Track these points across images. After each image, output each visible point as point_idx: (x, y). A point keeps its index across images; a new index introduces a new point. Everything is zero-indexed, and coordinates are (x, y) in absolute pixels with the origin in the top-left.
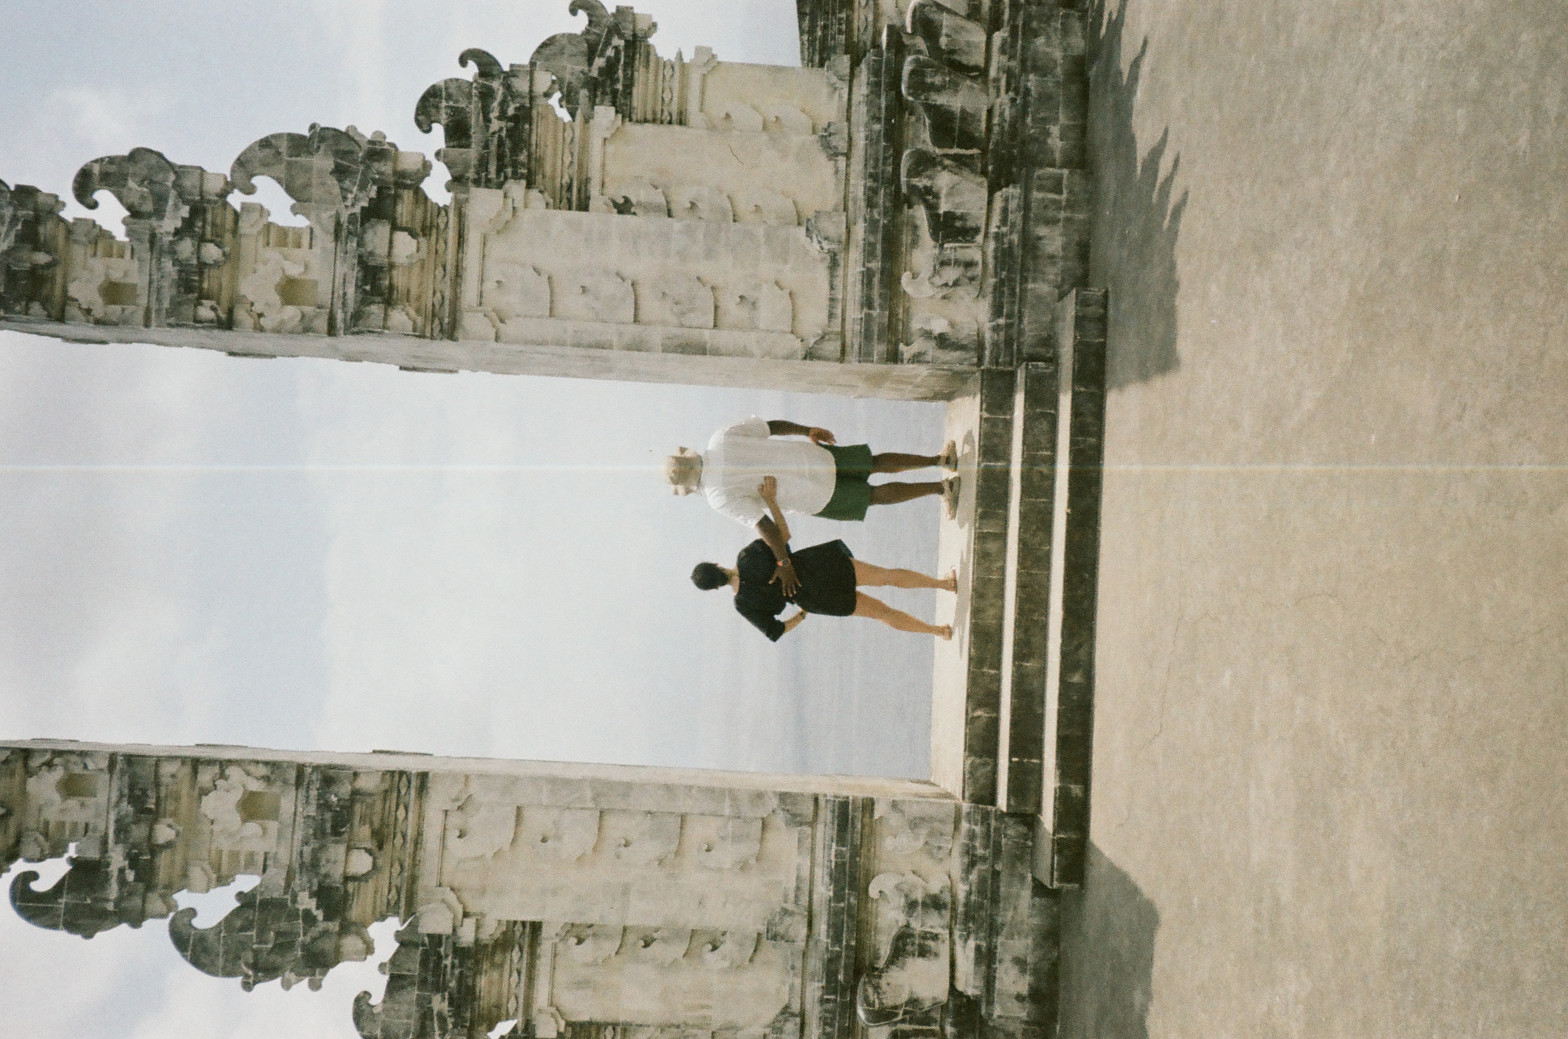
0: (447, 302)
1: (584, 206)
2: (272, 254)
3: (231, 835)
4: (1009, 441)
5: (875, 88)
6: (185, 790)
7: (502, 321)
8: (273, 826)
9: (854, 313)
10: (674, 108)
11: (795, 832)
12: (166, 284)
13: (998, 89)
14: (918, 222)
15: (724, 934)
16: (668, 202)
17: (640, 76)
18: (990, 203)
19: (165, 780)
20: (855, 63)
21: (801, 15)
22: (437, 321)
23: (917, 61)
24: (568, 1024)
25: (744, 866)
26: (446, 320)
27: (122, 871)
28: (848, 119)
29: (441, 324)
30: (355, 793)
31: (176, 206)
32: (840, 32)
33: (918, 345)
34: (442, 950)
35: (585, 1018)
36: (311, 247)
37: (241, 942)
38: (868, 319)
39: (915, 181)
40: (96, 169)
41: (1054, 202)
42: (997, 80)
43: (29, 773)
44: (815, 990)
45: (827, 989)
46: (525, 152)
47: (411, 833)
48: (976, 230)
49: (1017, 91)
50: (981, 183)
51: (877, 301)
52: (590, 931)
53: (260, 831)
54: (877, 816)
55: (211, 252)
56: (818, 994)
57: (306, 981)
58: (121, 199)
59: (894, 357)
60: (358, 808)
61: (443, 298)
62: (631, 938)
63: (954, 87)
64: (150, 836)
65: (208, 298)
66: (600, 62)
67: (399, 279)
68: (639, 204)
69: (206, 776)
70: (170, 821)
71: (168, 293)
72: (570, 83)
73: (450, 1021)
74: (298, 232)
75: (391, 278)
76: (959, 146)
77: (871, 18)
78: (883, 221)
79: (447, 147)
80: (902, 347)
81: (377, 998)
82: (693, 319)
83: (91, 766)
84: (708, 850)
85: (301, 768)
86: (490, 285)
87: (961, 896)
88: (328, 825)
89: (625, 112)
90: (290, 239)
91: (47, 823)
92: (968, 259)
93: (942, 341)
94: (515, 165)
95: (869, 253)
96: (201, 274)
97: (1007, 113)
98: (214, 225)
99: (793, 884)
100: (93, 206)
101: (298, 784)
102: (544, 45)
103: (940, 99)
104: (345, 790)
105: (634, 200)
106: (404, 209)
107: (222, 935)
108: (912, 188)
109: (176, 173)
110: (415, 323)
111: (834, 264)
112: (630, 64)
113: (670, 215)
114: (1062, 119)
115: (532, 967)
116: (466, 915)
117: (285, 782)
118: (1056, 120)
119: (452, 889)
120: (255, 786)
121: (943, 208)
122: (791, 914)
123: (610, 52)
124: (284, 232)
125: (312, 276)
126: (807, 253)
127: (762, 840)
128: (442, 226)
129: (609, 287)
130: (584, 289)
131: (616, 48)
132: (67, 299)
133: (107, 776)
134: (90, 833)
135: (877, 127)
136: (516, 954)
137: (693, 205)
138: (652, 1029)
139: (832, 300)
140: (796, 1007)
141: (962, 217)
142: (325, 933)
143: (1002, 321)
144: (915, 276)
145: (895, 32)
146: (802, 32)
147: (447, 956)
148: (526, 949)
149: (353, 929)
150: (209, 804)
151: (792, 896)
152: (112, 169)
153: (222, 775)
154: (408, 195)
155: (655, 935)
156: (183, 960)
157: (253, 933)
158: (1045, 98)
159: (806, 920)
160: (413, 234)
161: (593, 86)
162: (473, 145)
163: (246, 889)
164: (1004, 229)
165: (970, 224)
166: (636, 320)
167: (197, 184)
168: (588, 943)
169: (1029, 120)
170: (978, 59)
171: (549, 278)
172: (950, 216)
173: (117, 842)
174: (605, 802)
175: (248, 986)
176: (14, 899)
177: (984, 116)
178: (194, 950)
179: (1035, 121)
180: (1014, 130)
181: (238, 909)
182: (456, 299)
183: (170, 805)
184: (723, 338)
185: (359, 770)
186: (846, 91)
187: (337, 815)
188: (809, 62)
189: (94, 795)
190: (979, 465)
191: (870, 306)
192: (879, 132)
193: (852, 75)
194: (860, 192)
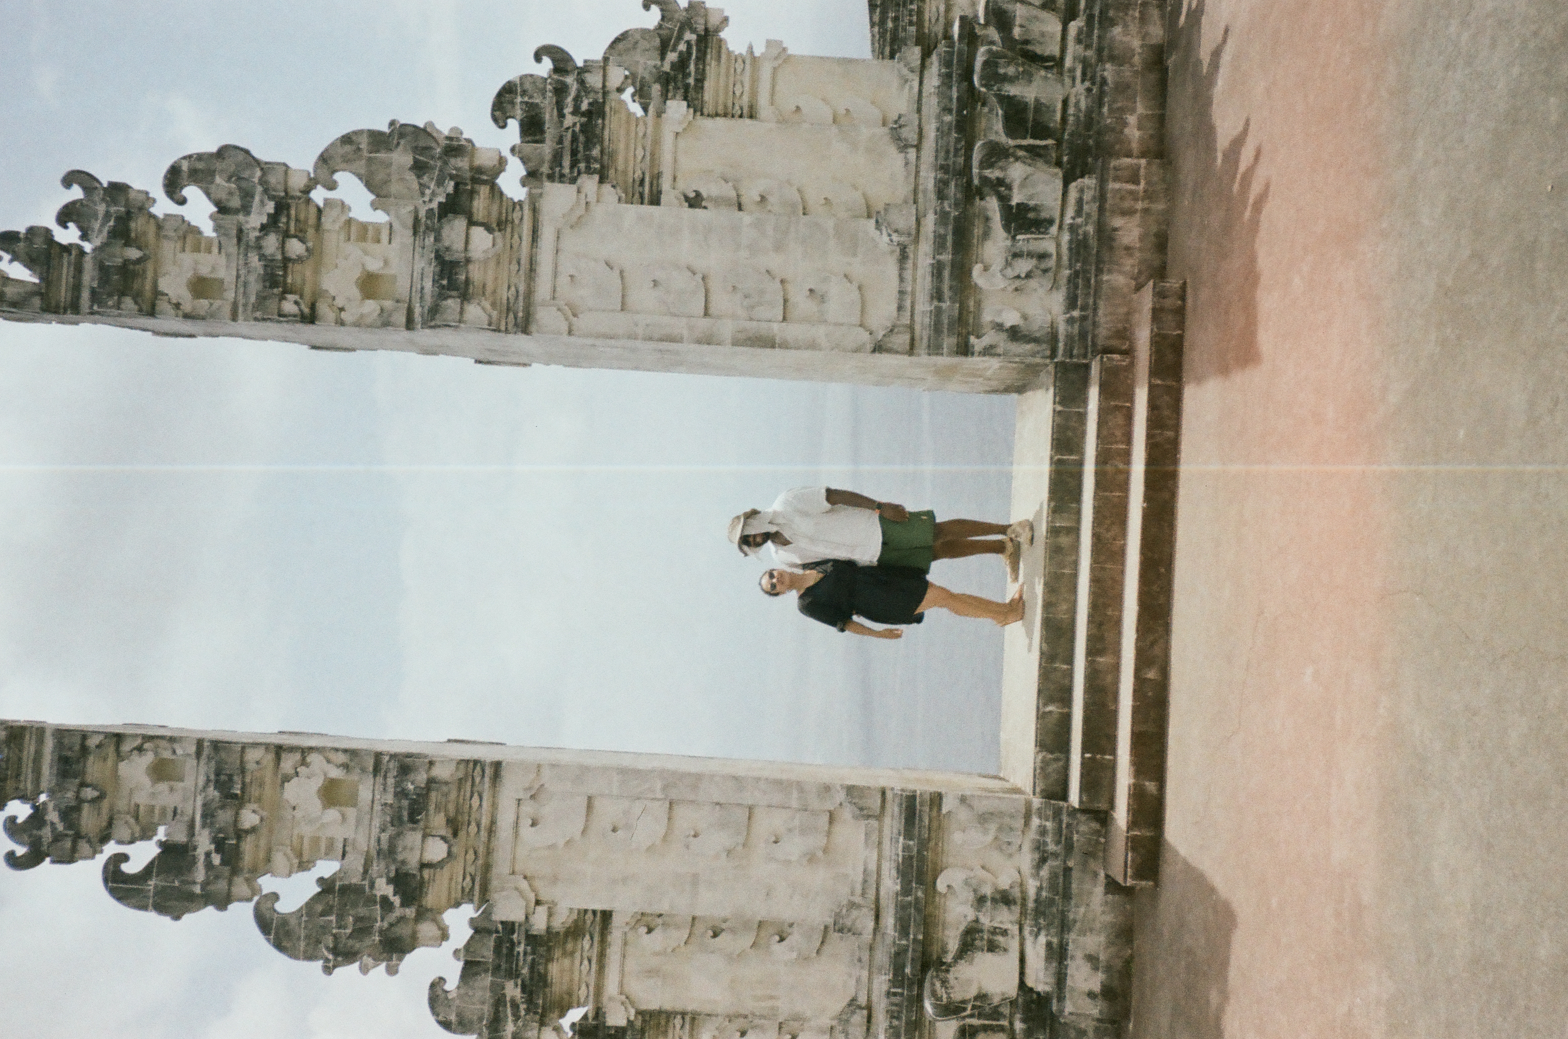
0: (521, 298)
1: (655, 201)
2: (353, 250)
3: (313, 821)
4: (1083, 434)
5: (946, 78)
6: (268, 776)
7: (575, 315)
8: (351, 812)
9: (924, 306)
10: (745, 99)
11: (862, 825)
12: (252, 278)
13: (1074, 79)
14: (990, 214)
15: (791, 925)
16: (738, 196)
17: (711, 70)
18: (1065, 194)
19: (251, 766)
20: (926, 55)
21: (872, 7)
22: (511, 316)
23: (989, 51)
24: (639, 1013)
25: (811, 858)
26: (520, 314)
27: (208, 855)
28: (919, 110)
29: (516, 318)
30: (431, 782)
31: (261, 201)
32: (911, 23)
33: (990, 338)
34: (515, 937)
35: (654, 1006)
36: (390, 242)
37: (322, 927)
38: (938, 312)
39: (987, 173)
40: (185, 166)
41: (1131, 192)
42: (1072, 70)
43: (120, 757)
44: (882, 982)
45: (894, 982)
46: (598, 148)
47: (485, 821)
48: (1051, 222)
49: (1092, 80)
50: (1056, 174)
51: (947, 293)
52: (660, 921)
53: (339, 818)
54: (944, 810)
55: (295, 247)
56: (885, 987)
57: (383, 966)
58: (208, 195)
59: (964, 350)
60: (433, 795)
61: (517, 292)
62: (700, 928)
63: (1028, 77)
64: (236, 821)
65: (291, 293)
66: (672, 57)
67: (476, 273)
68: (710, 198)
69: (288, 763)
70: (255, 806)
71: (255, 287)
72: (643, 78)
73: (523, 1007)
74: (377, 228)
75: (467, 272)
76: (1034, 137)
77: (942, 9)
78: (954, 213)
79: (522, 142)
80: (972, 339)
81: (452, 984)
82: (764, 312)
83: (179, 751)
84: (776, 842)
85: (378, 756)
86: (563, 280)
87: (1032, 892)
88: (405, 814)
89: (696, 106)
90: (370, 234)
91: (137, 806)
92: (1041, 250)
93: (1014, 334)
94: (588, 159)
95: (939, 244)
96: (285, 268)
97: (1083, 105)
98: (297, 220)
99: (860, 878)
100: (182, 202)
101: (376, 770)
102: (617, 40)
103: (1012, 90)
104: (421, 778)
105: (705, 194)
106: (480, 205)
107: (304, 918)
108: (984, 180)
109: (261, 169)
110: (490, 316)
111: (903, 257)
112: (702, 58)
113: (740, 208)
114: (1140, 109)
115: (602, 955)
116: (538, 903)
117: (363, 770)
118: (1133, 111)
119: (525, 877)
120: (335, 773)
121: (1016, 199)
122: (858, 906)
123: (682, 47)
124: (364, 227)
125: (391, 271)
126: (875, 245)
127: (829, 833)
128: (517, 221)
129: (680, 281)
130: (656, 283)
131: (688, 43)
132: (157, 293)
133: (195, 762)
134: (178, 817)
135: (948, 118)
136: (587, 942)
137: (763, 198)
138: (720, 1019)
139: (902, 293)
140: (862, 1000)
141: (1035, 209)
142: (402, 919)
143: (1076, 313)
144: (986, 269)
145: (967, 23)
146: (873, 25)
147: (519, 943)
148: (597, 938)
149: (429, 915)
150: (291, 791)
151: (859, 890)
152: (200, 166)
153: (304, 763)
154: (484, 190)
155: (724, 926)
156: (266, 944)
157: (333, 918)
158: (1122, 88)
159: (873, 913)
160: (489, 229)
161: (666, 80)
162: (548, 141)
163: (326, 876)
164: (1079, 221)
165: (1044, 215)
166: (706, 314)
167: (282, 180)
168: (657, 934)
169: (1105, 110)
170: (1054, 49)
171: (621, 272)
172: (1023, 208)
173: (204, 826)
174: (674, 794)
175: (328, 970)
176: (106, 880)
177: (1059, 106)
178: (276, 934)
179: (1111, 110)
180: (1090, 120)
181: (319, 894)
182: (529, 293)
183: (254, 791)
184: (792, 331)
185: (434, 759)
186: (916, 84)
187: (413, 802)
188: (880, 53)
189: (181, 780)
190: (1051, 458)
191: (940, 298)
192: (951, 123)
193: (924, 66)
194: (930, 185)
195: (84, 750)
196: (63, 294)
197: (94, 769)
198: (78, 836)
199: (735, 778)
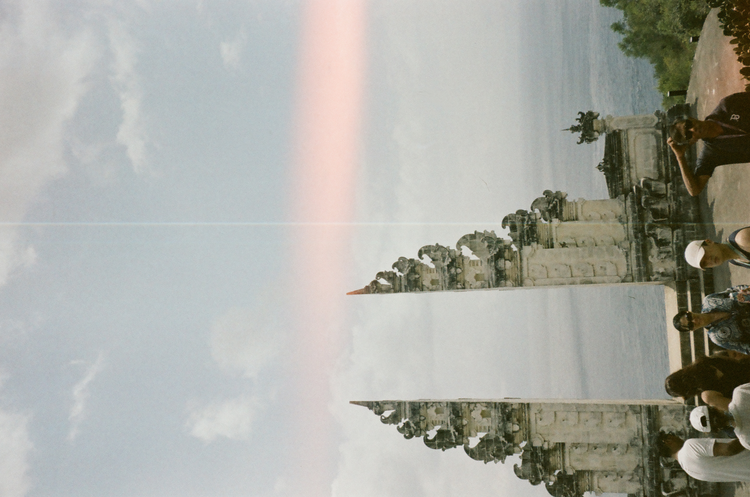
0: (519, 277)
1: (552, 247)
2: (472, 268)
3: (480, 422)
4: (687, 301)
5: (633, 202)
6: (467, 411)
7: (535, 280)
8: (490, 419)
9: (635, 268)
10: (574, 215)
11: (635, 416)
12: (446, 279)
13: (671, 199)
14: (652, 241)
15: (618, 445)
16: (576, 242)
17: (564, 208)
18: (673, 233)
19: (463, 408)
20: (626, 197)
21: (608, 182)
22: (517, 282)
23: (646, 197)
24: (576, 471)
25: (621, 426)
26: (520, 282)
27: (454, 432)
28: (626, 213)
29: (518, 283)
30: (513, 409)
31: (448, 259)
32: (620, 187)
33: (656, 276)
35: (580, 469)
36: (481, 265)
37: (482, 451)
38: (639, 271)
39: (650, 232)
40: (423, 250)
41: (693, 233)
42: (670, 197)
43: (427, 408)
44: (646, 460)
45: (650, 460)
46: (535, 234)
47: (527, 420)
48: (670, 242)
49: (677, 201)
50: (670, 229)
51: (641, 264)
52: (579, 445)
53: (487, 421)
54: (659, 410)
55: (459, 271)
56: (647, 461)
57: (500, 461)
58: (429, 256)
59: (649, 280)
60: (513, 413)
61: (518, 275)
62: (591, 447)
63: (658, 203)
64: (462, 423)
65: (458, 282)
66: (551, 205)
67: (507, 273)
68: (568, 244)
69: (472, 407)
70: (465, 419)
71: (447, 281)
72: (543, 211)
73: (543, 470)
74: (477, 261)
75: (505, 273)
76: (661, 218)
77: (629, 181)
78: (641, 243)
79: (511, 232)
80: (651, 277)
81: (520, 465)
82: (588, 274)
83: (442, 405)
84: (611, 422)
85: (495, 403)
86: (530, 272)
87: (688, 431)
88: (505, 418)
89: (561, 219)
90: (476, 263)
91: (433, 421)
92: (668, 251)
93: (663, 274)
94: (533, 238)
95: (637, 251)
96: (456, 276)
97: (675, 208)
98: (458, 263)
99: (636, 430)
100: (422, 259)
101: (495, 407)
102: (534, 202)
103: (654, 207)
104: (510, 408)
105: (566, 242)
106: (506, 254)
107: (477, 449)
108: (649, 234)
109: (448, 251)
110: (512, 284)
111: (627, 256)
112: (561, 206)
113: (577, 246)
114: (692, 208)
115: (563, 455)
116: (545, 441)
117: (492, 407)
118: (690, 209)
119: (540, 434)
120: (484, 409)
121: (659, 238)
122: (637, 438)
123: (554, 202)
124: (473, 261)
125: (483, 272)
126: (618, 253)
127: (626, 418)
128: (516, 257)
129: (563, 268)
130: (556, 269)
131: (556, 202)
132: (423, 285)
133: (446, 408)
134: (443, 423)
135: (635, 215)
136: (558, 452)
137: (583, 242)
138: (599, 473)
139: (628, 265)
140: (641, 465)
141: (665, 240)
142: (510, 446)
143: (680, 267)
144: (652, 257)
145: (638, 188)
146: (608, 187)
147: (539, 453)
148: (561, 451)
149: (516, 445)
150: (473, 414)
151: (636, 434)
152: (427, 249)
153: (476, 406)
154: (507, 250)
155: (597, 446)
156: (468, 456)
157: (485, 448)
158: (686, 203)
159: (642, 441)
160: (510, 261)
161: (550, 211)
162: (518, 231)
163: (481, 437)
164: (677, 241)
165: (668, 241)
166: (572, 276)
167: (454, 254)
168: (579, 449)
169: (682, 209)
170: (664, 192)
171: (546, 267)
172: (661, 240)
173: (451, 425)
174: (579, 410)
175: (485, 463)
176: (425, 441)
177: (668, 209)
178: (471, 454)
179: (684, 209)
180: (677, 212)
181: (480, 442)
182: (521, 276)
183: (464, 415)
184: (597, 279)
185: (512, 403)
186: (624, 205)
187: (508, 415)
188: (612, 198)
189: (443, 413)
190: (678, 308)
191: (640, 266)
192: (636, 216)
193: (626, 200)
194: (632, 233)
195: (420, 407)
196: (397, 288)
197: (422, 412)
198: (421, 430)
199: (597, 405)
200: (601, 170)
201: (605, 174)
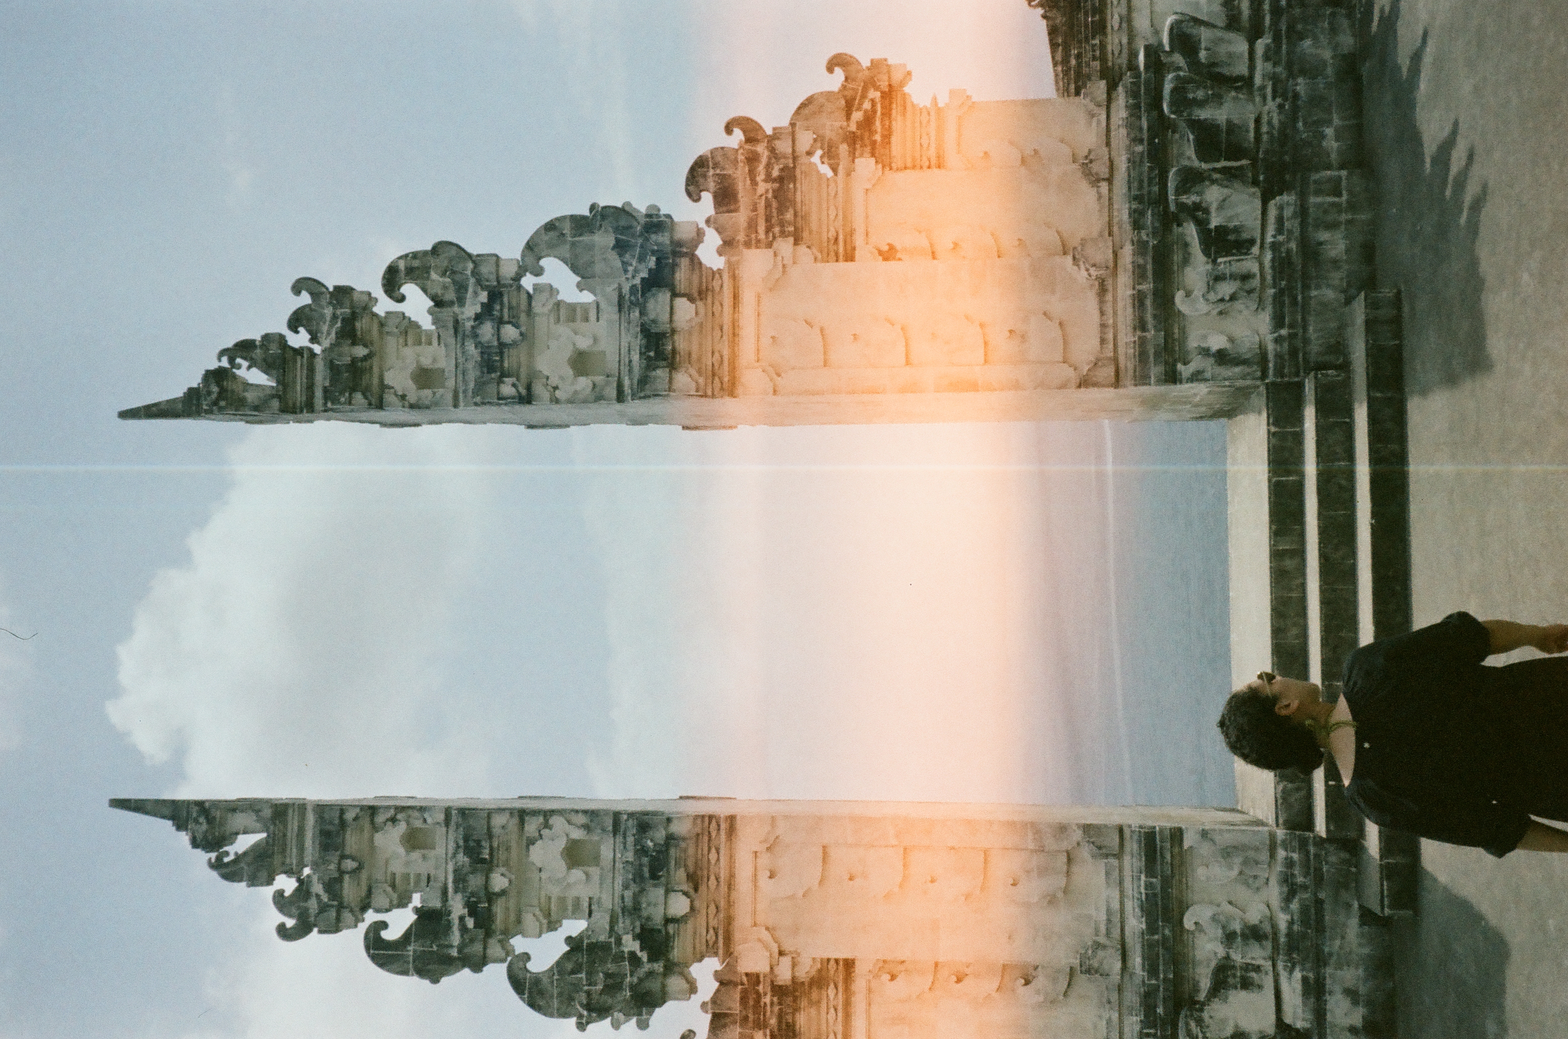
0: (725, 362)
1: (850, 257)
2: (563, 330)
3: (559, 881)
4: (1302, 454)
5: (1134, 110)
6: (514, 840)
7: (779, 375)
8: (594, 871)
9: (1127, 337)
10: (932, 152)
11: (1101, 864)
12: (470, 365)
13: (1264, 95)
14: (1188, 239)
15: (1036, 968)
16: (932, 245)
17: (897, 125)
18: (1264, 212)
19: (496, 831)
20: (1112, 88)
21: (1054, 46)
22: (717, 379)
23: (1178, 78)
25: (1052, 900)
26: (726, 378)
27: (462, 919)
28: (1108, 144)
29: (721, 383)
30: (670, 838)
31: (476, 294)
32: (1094, 58)
33: (1197, 363)
34: (761, 988)
36: (598, 320)
37: (573, 984)
38: (1142, 342)
39: (1184, 199)
40: (402, 265)
41: (1333, 204)
42: (1263, 88)
43: (375, 828)
44: (1133, 1023)
45: (1145, 1023)
46: (791, 211)
47: (723, 874)
48: (1252, 242)
49: (1284, 96)
50: (1254, 194)
51: (1151, 323)
52: (902, 967)
53: (584, 877)
54: (1186, 844)
55: (510, 332)
56: (1137, 1028)
57: (634, 1021)
58: (425, 290)
59: (1172, 377)
60: (672, 851)
61: (722, 357)
62: (943, 973)
63: (1218, 99)
64: (486, 886)
65: (508, 376)
66: (857, 116)
67: (681, 343)
68: (904, 249)
69: (532, 826)
70: (503, 870)
71: (473, 374)
72: (830, 139)
74: (585, 307)
75: (673, 343)
76: (1227, 159)
77: (1125, 41)
78: (1153, 242)
79: (717, 213)
80: (1180, 366)
82: (963, 357)
83: (429, 820)
84: (1014, 885)
85: (617, 815)
86: (766, 341)
87: (1283, 926)
88: (646, 870)
89: (884, 162)
90: (579, 315)
91: (394, 875)
92: (1244, 271)
93: (1222, 357)
94: (782, 224)
95: (1139, 273)
96: (501, 354)
97: (1275, 121)
98: (510, 308)
99: (1103, 917)
100: (401, 299)
101: (615, 832)
102: (803, 106)
103: (1204, 114)
104: (660, 835)
105: (898, 246)
106: (682, 276)
107: (556, 977)
108: (1182, 207)
109: (474, 262)
110: (697, 383)
111: (1102, 291)
112: (887, 114)
113: (934, 257)
114: (1336, 121)
115: (847, 1004)
116: (781, 953)
117: (604, 830)
118: (1329, 122)
119: (767, 929)
120: (577, 834)
121: (1215, 222)
122: (1104, 947)
123: (867, 105)
124: (572, 308)
125: (602, 346)
126: (1073, 281)
127: (1068, 873)
128: (717, 289)
129: (880, 333)
130: (855, 337)
131: (873, 100)
132: (384, 387)
133: (444, 829)
134: (431, 883)
135: (1139, 148)
136: (831, 991)
137: (956, 245)
139: (1103, 326)
141: (1237, 230)
142: (650, 974)
143: (1284, 332)
144: (1188, 294)
145: (1153, 52)
146: (1055, 64)
147: (765, 994)
148: (840, 989)
149: (676, 969)
150: (537, 854)
151: (1103, 930)
152: (416, 263)
153: (547, 825)
154: (684, 262)
155: (967, 971)
156: (521, 1003)
157: (583, 975)
158: (1316, 100)
159: (1119, 953)
160: (691, 300)
161: (852, 140)
162: (742, 209)
163: (574, 935)
164: (1280, 238)
165: (1245, 236)
166: (908, 363)
167: (493, 270)
168: (901, 980)
169: (1300, 124)
170: (1242, 69)
171: (822, 330)
172: (1222, 230)
173: (456, 891)
174: (907, 840)
175: (581, 1026)
176: (368, 948)
177: (1252, 126)
178: (530, 993)
179: (1305, 124)
180: (1285, 136)
181: (568, 953)
182: (733, 357)
183: (502, 855)
184: (994, 373)
185: (670, 816)
186: (1104, 117)
187: (653, 860)
188: (1065, 92)
189: (433, 848)
190: (1270, 481)
191: (1143, 328)
192: (1142, 153)
193: (1109, 100)
194: (1125, 216)
195: (343, 824)
197: (352, 841)
198: (341, 907)
199: (970, 822)
200: (1033, 3)
201: (1044, 17)
